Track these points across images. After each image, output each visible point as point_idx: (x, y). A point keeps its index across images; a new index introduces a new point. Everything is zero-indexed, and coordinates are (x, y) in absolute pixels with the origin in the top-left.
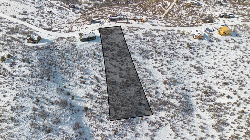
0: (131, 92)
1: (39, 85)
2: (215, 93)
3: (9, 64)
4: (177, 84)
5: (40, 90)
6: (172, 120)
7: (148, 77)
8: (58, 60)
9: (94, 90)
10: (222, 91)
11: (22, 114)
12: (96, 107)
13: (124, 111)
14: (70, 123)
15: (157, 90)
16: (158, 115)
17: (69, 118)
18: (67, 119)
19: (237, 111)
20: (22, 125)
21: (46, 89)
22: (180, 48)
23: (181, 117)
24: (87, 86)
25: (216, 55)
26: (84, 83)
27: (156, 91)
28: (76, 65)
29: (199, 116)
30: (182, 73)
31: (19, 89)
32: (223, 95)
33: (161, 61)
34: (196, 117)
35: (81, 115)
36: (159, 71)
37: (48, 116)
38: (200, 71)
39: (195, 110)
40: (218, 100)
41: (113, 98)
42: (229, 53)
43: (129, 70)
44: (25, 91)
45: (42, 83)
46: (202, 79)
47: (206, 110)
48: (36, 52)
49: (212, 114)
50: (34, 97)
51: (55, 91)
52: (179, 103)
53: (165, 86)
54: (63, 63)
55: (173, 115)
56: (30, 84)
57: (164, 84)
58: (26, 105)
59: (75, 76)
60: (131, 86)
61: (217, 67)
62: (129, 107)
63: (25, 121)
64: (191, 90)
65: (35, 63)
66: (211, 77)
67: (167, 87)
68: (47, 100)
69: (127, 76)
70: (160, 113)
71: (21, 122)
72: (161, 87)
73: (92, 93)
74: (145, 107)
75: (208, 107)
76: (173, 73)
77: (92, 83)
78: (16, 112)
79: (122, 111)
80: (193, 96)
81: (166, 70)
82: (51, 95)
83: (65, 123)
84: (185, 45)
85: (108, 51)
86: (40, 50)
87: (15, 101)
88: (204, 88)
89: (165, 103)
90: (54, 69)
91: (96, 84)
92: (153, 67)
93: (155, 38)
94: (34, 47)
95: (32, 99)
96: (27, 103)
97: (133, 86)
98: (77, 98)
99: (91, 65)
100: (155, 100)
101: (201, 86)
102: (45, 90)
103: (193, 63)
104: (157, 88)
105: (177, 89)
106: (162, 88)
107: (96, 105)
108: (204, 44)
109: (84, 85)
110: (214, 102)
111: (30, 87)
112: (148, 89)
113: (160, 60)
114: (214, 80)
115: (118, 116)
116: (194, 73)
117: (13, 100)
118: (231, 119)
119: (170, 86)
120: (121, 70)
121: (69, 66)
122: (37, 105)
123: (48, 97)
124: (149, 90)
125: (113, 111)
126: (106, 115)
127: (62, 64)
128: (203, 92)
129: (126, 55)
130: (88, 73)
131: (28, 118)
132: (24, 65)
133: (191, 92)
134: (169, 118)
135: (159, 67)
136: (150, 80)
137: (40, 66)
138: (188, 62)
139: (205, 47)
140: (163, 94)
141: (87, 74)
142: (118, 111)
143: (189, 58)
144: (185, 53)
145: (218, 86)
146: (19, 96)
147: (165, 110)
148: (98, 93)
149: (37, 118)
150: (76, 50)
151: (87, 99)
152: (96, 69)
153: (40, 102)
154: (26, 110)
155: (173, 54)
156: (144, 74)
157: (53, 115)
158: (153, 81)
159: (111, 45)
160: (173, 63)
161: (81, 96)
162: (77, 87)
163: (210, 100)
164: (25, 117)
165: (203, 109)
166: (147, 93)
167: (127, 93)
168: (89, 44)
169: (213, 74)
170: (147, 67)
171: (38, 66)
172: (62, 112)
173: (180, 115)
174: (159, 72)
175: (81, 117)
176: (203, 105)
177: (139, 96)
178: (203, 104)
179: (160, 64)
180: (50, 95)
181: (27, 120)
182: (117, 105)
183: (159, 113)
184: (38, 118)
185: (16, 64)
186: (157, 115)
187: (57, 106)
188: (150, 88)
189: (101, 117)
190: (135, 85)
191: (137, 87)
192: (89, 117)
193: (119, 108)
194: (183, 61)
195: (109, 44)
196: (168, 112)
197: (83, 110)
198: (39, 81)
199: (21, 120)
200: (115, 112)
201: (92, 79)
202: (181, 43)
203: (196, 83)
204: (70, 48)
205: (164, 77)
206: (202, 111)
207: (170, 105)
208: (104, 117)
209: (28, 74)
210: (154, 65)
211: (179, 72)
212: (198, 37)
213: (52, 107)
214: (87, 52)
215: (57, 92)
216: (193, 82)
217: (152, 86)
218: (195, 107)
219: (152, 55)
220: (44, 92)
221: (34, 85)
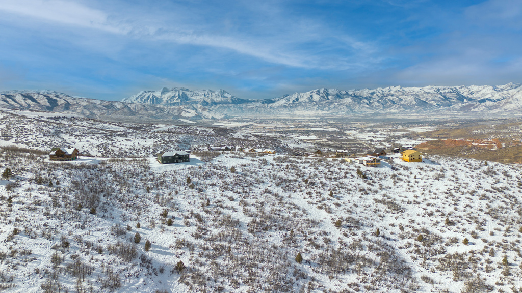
0: (274, 240)
1: (69, 219)
2: (439, 239)
3: (4, 186)
4: (362, 227)
5: (72, 227)
6: (377, 287)
7: (302, 216)
8: (114, 186)
9: (193, 236)
10: (449, 234)
11: (24, 266)
12: (201, 265)
13: (268, 270)
14: (144, 289)
15: (328, 237)
16: (343, 281)
17: (141, 280)
18: (137, 282)
19: (496, 263)
20: (21, 287)
21: (86, 226)
22: (345, 177)
23: (392, 282)
24: (179, 228)
25: (412, 187)
26: (170, 224)
27: (325, 238)
28: (152, 195)
29: (426, 279)
30: (365, 212)
31: (22, 223)
32: (455, 241)
33: (319, 194)
34: (423, 282)
35: (169, 280)
36: (320, 208)
37: (90, 274)
38: (396, 208)
39: (414, 270)
40: (451, 250)
41: (238, 249)
42: (433, 183)
43: (262, 206)
44: (38, 227)
45: (77, 216)
46: (405, 220)
47: (437, 268)
48: (67, 171)
49: (451, 274)
50: (57, 239)
51: (108, 231)
52: (379, 257)
53: (340, 230)
54: (125, 192)
55: (374, 278)
56: (49, 216)
57: (336, 228)
58: (36, 250)
59: (150, 213)
60: (273, 230)
61: (423, 202)
62: (278, 264)
63: (30, 280)
64: (392, 237)
65: (63, 187)
66: (419, 215)
67: (345, 232)
68: (88, 244)
69: (260, 214)
70: (346, 276)
71: (18, 281)
72: (332, 232)
73: (191, 239)
74: (310, 267)
75: (438, 263)
76: (348, 211)
77: (187, 224)
78: (8, 263)
79: (263, 270)
80: (401, 248)
81: (333, 207)
82: (98, 237)
83: (132, 289)
84: (354, 173)
85: (216, 178)
86: (76, 169)
87: (11, 243)
88: (416, 233)
89: (351, 260)
90: (103, 199)
91: (196, 226)
92: (307, 203)
93: (298, 165)
94: (62, 164)
95: (51, 241)
96: (38, 248)
97: (275, 230)
98: (157, 249)
99: (182, 196)
100: (329, 255)
101: (407, 230)
102: (83, 228)
103: (379, 197)
104: (325, 233)
105: (365, 235)
106: (336, 234)
107: (203, 260)
108: (386, 173)
109: (171, 228)
110: (445, 255)
111: (50, 221)
112: (308, 235)
113: (317, 193)
114: (427, 220)
115: (255, 279)
116: (387, 212)
117: (4, 241)
118: (492, 277)
119: (350, 230)
120: (246, 205)
121: (137, 197)
122: (63, 252)
123: (92, 239)
124: (312, 236)
125: (243, 270)
126: (226, 278)
127: (121, 193)
128: (416, 240)
129: (251, 184)
130: (178, 209)
131: (38, 275)
132: (37, 189)
133: (394, 242)
134: (369, 284)
135: (318, 203)
136: (308, 220)
137: (74, 191)
138: (370, 196)
139: (390, 177)
140: (341, 243)
141: (175, 211)
142: (254, 270)
143: (368, 192)
144: (359, 184)
145: (439, 228)
146: (20, 235)
147: (354, 271)
148: (203, 240)
149: (62, 277)
150: (150, 175)
151: (180, 251)
152: (195, 202)
153: (71, 247)
154: (35, 259)
155: (337, 185)
156: (292, 211)
157: (103, 272)
158: (313, 222)
159: (220, 170)
160: (341, 197)
161: (166, 245)
162: (154, 231)
163: (436, 250)
164: (32, 271)
165: (430, 269)
166: (308, 241)
167: (267, 241)
168: (177, 166)
169: (422, 212)
170: (295, 202)
171: (71, 191)
172: (123, 267)
173: (389, 278)
174: (320, 210)
175: (169, 283)
176: (427, 262)
177: (293, 248)
178: (425, 259)
179: (318, 199)
180: (96, 237)
181: (35, 279)
182: (250, 259)
183: (343, 277)
184: (64, 278)
185: (20, 187)
186: (340, 281)
187: (111, 256)
188: (313, 233)
189: (217, 283)
190: (281, 229)
191: (284, 232)
192: (187, 284)
193: (255, 265)
194: (359, 196)
195: (215, 168)
196: (361, 274)
197: (173, 272)
198: (71, 212)
199: (19, 277)
200: (248, 272)
201: (188, 218)
202: (345, 171)
203: (396, 226)
204: (139, 171)
205: (335, 217)
206: (429, 270)
207: (363, 262)
208: (223, 281)
209: (48, 201)
210: (307, 200)
211: (358, 210)
212: (372, 162)
213: (100, 257)
214: (174, 177)
215: (112, 234)
216: (390, 225)
217: (313, 230)
218: (412, 265)
219: (300, 186)
220: (81, 230)
221: (59, 219)
